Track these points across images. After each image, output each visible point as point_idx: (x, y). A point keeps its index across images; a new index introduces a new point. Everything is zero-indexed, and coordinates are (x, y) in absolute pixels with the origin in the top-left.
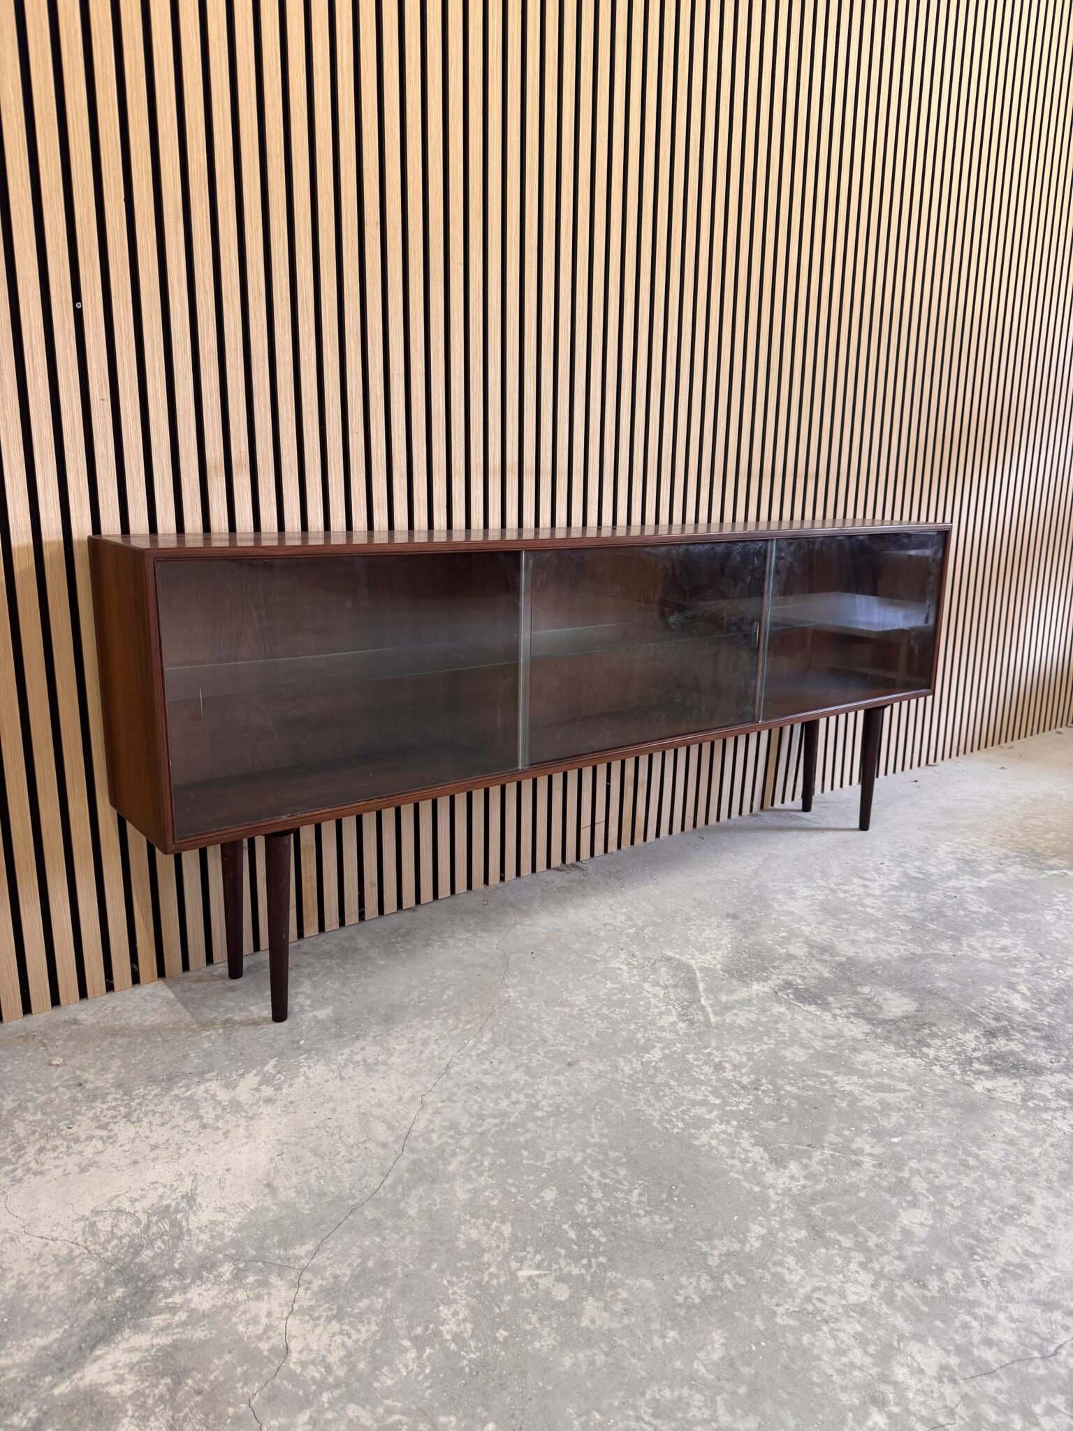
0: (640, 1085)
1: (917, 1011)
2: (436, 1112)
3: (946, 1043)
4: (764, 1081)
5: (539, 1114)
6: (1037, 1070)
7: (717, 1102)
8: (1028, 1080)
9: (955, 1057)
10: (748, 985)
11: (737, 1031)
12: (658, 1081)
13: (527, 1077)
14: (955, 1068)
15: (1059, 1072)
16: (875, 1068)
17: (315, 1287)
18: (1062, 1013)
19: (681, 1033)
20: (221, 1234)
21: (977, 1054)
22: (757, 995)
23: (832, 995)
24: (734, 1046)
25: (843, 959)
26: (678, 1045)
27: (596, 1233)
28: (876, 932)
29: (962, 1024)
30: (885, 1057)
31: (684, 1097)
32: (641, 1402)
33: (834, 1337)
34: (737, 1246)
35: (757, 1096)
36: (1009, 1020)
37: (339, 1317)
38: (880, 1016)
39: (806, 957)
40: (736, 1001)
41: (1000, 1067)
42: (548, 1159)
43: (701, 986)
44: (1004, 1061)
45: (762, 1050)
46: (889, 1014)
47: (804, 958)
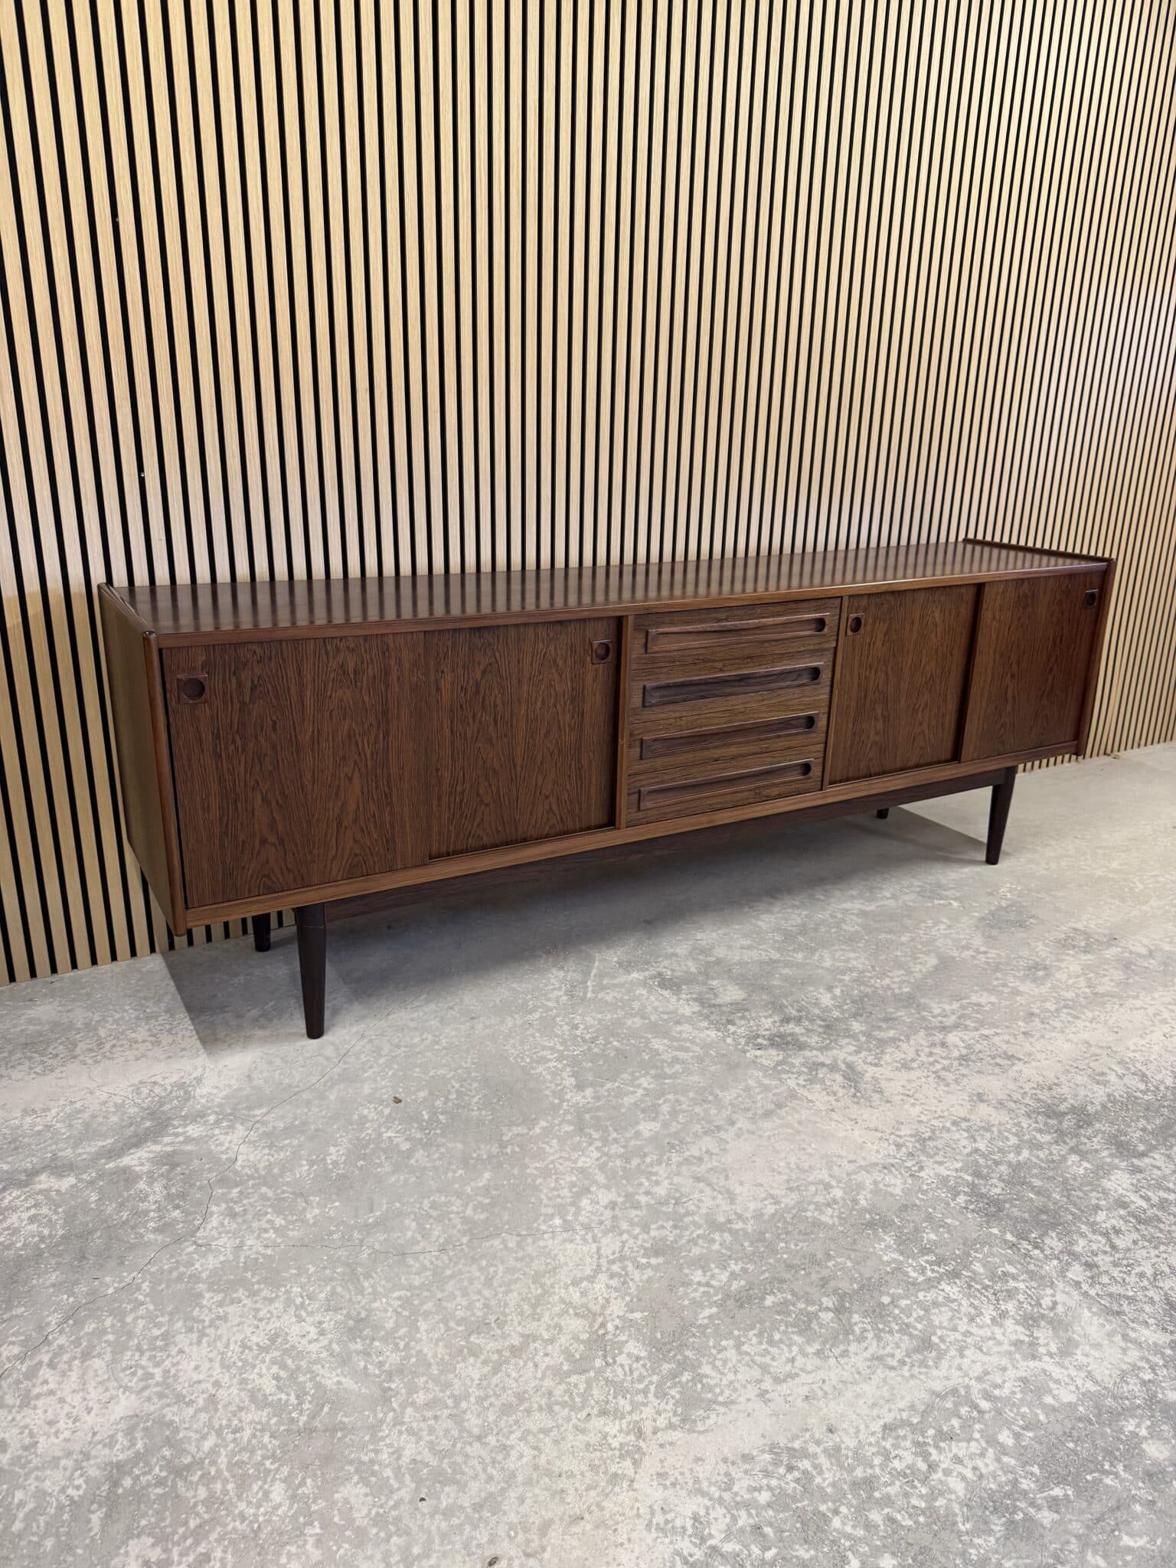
2: (371, 1041)
5: (437, 1047)
10: (629, 973)
17: (261, 1131)
20: (212, 1100)
25: (713, 959)
27: (441, 1117)
32: (426, 1202)
33: (556, 1181)
34: (525, 1131)
36: (808, 1012)
37: (270, 1147)
42: (431, 1074)
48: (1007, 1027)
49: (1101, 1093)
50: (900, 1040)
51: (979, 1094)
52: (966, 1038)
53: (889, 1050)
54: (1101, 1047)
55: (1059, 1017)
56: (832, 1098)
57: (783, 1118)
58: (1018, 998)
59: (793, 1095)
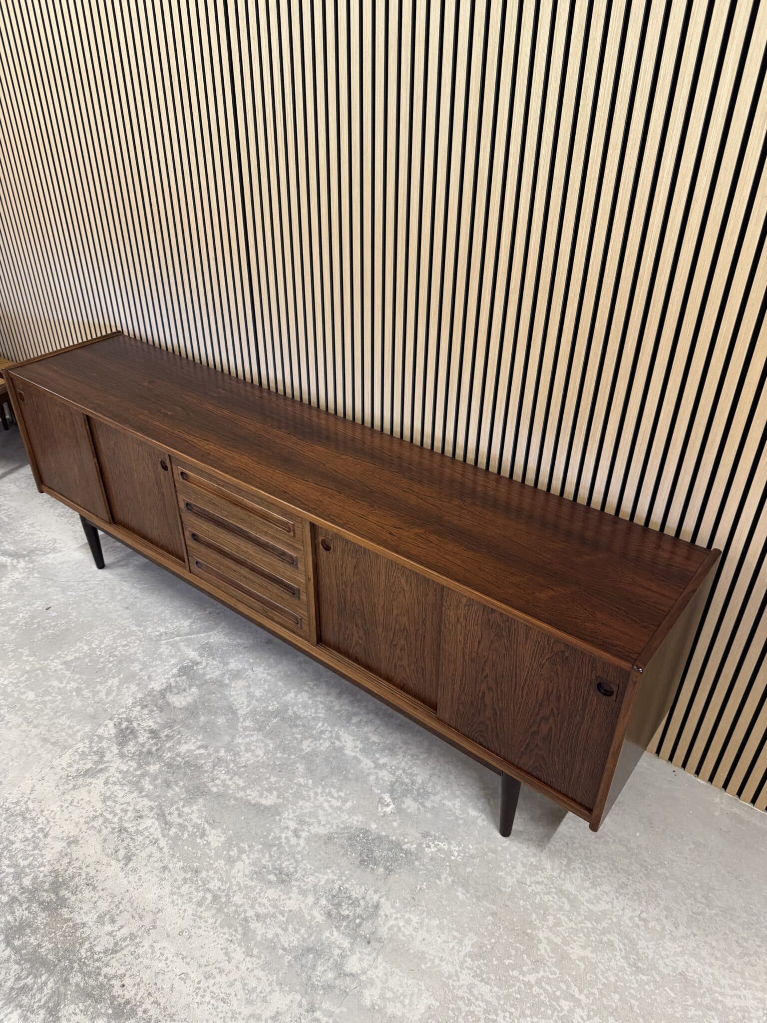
48: (173, 856)
49: (85, 919)
50: (141, 792)
51: (78, 841)
52: (152, 830)
53: (125, 788)
54: (154, 921)
55: (197, 890)
56: (65, 766)
57: (42, 747)
58: (222, 861)
59: (65, 748)
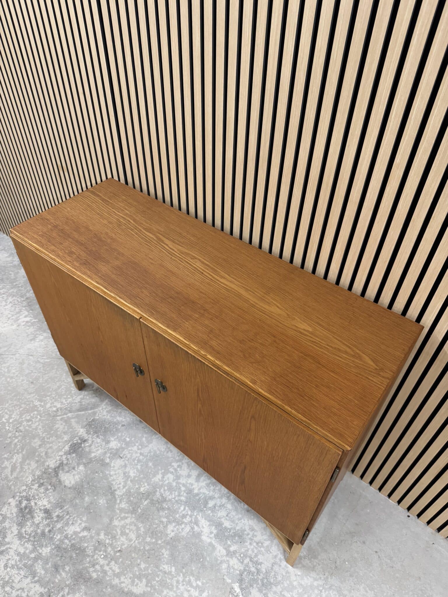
0: (21, 401)
1: (65, 486)
3: (41, 494)
4: (21, 433)
6: (21, 525)
7: (11, 421)
8: (14, 519)
9: (32, 495)
11: (51, 425)
12: (23, 405)
13: (26, 373)
14: (24, 494)
15: (19, 532)
16: (26, 467)
18: (63, 546)
19: (49, 409)
21: (33, 504)
22: (76, 431)
23: (76, 455)
24: (41, 424)
26: (42, 409)
28: (135, 477)
29: (54, 502)
30: (33, 471)
31: (14, 412)
35: (13, 431)
38: (61, 472)
39: (108, 447)
40: (71, 424)
41: (23, 510)
43: (83, 413)
44: (27, 513)
45: (38, 433)
46: (62, 475)
47: (107, 447)
